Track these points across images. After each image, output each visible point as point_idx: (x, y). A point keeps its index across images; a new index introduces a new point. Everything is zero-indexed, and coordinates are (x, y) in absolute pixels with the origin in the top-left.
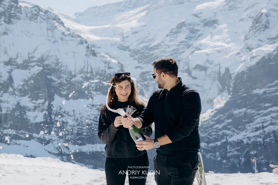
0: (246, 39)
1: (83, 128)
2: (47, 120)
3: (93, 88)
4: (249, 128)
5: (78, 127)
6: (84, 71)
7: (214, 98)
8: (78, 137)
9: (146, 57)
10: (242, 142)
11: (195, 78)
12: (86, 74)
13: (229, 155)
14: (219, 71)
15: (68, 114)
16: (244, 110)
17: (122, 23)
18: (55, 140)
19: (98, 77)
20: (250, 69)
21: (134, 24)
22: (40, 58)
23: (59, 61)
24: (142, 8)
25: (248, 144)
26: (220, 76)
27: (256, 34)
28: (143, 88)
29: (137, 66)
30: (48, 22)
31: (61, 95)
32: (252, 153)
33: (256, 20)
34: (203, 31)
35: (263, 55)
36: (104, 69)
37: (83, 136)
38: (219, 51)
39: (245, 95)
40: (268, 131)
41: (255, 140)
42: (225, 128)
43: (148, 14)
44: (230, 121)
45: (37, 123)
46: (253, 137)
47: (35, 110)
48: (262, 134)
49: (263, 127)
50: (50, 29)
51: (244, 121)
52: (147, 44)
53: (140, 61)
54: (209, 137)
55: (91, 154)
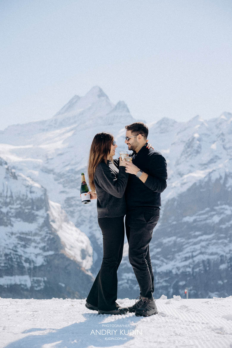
0: (178, 165)
3: (12, 214)
4: (178, 257)
6: (2, 195)
9: (72, 181)
10: (171, 272)
12: (5, 198)
16: (174, 238)
17: (46, 144)
19: (18, 202)
20: (181, 196)
21: (59, 145)
24: (68, 128)
25: (177, 274)
27: (188, 159)
28: (67, 215)
29: (62, 190)
32: (181, 283)
33: (188, 144)
35: (194, 181)
36: (25, 194)
39: (175, 223)
40: (198, 260)
41: (184, 270)
43: (75, 134)
44: (159, 250)
46: (182, 267)
48: (192, 264)
49: (193, 257)
51: (173, 250)
52: (73, 167)
53: (66, 185)
55: (9, 286)
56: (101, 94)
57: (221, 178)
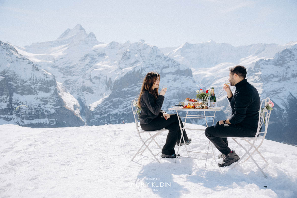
0: (120, 64)
1: (32, 111)
2: (9, 108)
3: (37, 88)
4: (120, 107)
5: (29, 110)
6: (31, 79)
7: (104, 93)
8: (29, 116)
9: (68, 72)
10: (117, 114)
11: (94, 83)
12: (33, 81)
13: (111, 120)
14: (106, 79)
15: (22, 103)
16: (118, 98)
17: (54, 53)
18: (15, 118)
20: (121, 79)
21: (61, 53)
22: (3, 72)
23: (16, 73)
24: (65, 45)
25: (120, 115)
26: (107, 82)
27: (124, 62)
28: (66, 88)
29: (63, 76)
30: (7, 50)
31: (18, 93)
32: (122, 119)
33: (124, 54)
34: (98, 59)
35: (127, 72)
36: (44, 78)
37: (32, 115)
38: (106, 70)
39: (118, 91)
40: (129, 108)
41: (123, 113)
42: (109, 107)
43: (69, 48)
44: (111, 104)
45: (3, 109)
46: (122, 111)
47: (1, 102)
48: (126, 110)
49: (127, 106)
50: (9, 55)
51: (118, 104)
52: (68, 65)
53: (65, 74)
54: (101, 112)
55: (37, 124)
56: (81, 28)
57: (139, 70)
